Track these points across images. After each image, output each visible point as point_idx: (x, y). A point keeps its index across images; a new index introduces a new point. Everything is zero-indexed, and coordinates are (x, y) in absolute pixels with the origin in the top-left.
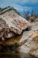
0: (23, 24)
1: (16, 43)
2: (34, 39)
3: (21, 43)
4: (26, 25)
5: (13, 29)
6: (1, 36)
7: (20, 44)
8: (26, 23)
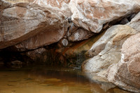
0: (104, 10)
1: (84, 52)
2: (116, 43)
3: (94, 51)
4: (113, 11)
5: (80, 23)
6: (61, 38)
7: (91, 54)
8: (112, 7)
